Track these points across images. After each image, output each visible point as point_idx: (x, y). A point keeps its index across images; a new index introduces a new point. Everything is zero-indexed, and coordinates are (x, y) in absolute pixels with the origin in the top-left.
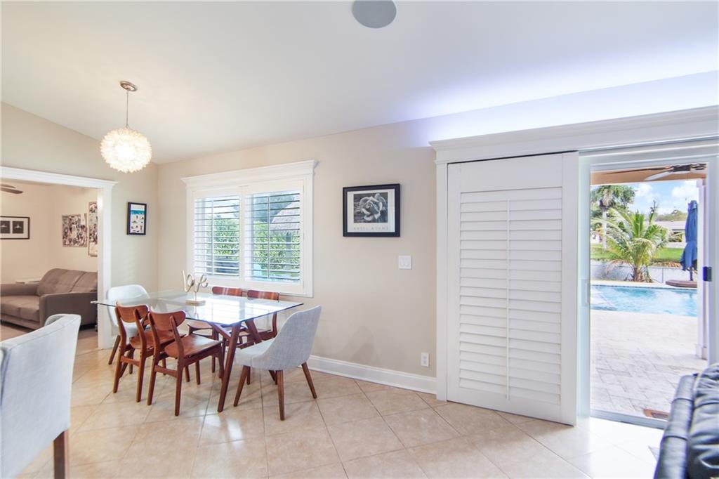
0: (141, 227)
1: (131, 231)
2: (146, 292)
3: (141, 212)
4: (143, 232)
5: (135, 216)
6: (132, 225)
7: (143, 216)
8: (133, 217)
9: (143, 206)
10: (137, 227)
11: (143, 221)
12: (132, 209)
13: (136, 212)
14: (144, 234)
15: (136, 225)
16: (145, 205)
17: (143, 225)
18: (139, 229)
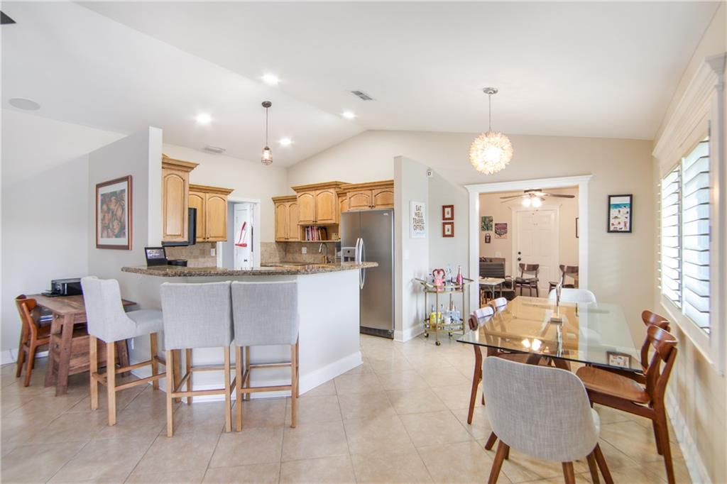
0: (625, 223)
1: (612, 229)
2: (595, 300)
3: (625, 206)
4: (628, 229)
5: (617, 210)
6: (612, 221)
7: (629, 210)
8: (614, 212)
9: (629, 198)
10: (619, 223)
11: (628, 215)
12: (612, 203)
13: (617, 206)
14: (630, 231)
15: (617, 221)
16: (631, 196)
17: (628, 220)
18: (622, 226)
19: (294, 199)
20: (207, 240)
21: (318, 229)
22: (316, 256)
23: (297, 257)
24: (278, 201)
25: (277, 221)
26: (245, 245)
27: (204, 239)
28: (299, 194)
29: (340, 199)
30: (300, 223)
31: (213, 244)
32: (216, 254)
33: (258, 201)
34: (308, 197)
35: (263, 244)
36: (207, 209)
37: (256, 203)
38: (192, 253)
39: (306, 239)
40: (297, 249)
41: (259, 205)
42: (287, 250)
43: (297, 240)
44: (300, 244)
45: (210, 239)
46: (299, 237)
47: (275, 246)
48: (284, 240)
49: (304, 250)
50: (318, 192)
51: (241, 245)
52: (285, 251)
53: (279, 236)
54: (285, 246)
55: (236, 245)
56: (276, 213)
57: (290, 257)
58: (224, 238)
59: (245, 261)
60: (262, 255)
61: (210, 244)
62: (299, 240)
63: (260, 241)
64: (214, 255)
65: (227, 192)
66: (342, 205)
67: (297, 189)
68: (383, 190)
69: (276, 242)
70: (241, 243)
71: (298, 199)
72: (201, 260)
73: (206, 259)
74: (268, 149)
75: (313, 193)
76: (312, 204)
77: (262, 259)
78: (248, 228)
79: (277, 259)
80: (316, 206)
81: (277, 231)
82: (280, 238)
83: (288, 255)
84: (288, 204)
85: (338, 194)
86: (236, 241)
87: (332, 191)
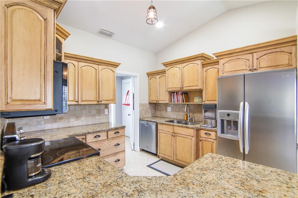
19: (163, 72)
20: (100, 103)
21: (182, 94)
22: (178, 114)
23: (164, 114)
24: (150, 75)
25: (150, 89)
26: (128, 105)
27: (98, 102)
28: (168, 68)
29: (205, 69)
30: (169, 90)
31: (107, 106)
32: (108, 112)
33: (138, 75)
34: (176, 70)
35: (141, 105)
36: (100, 79)
37: (136, 76)
38: (90, 112)
39: (173, 101)
40: (164, 108)
41: (138, 78)
42: (156, 108)
43: (165, 102)
44: (166, 105)
45: (103, 102)
46: (167, 100)
47: (149, 105)
48: (155, 102)
49: (169, 109)
50: (184, 65)
51: (126, 105)
52: (155, 109)
53: (151, 99)
54: (155, 106)
55: (123, 104)
56: (149, 84)
57: (158, 113)
58: (113, 101)
59: (129, 115)
60: (140, 112)
61: (104, 105)
62: (167, 102)
63: (139, 103)
64: (107, 113)
65: (116, 65)
66: (206, 74)
67: (166, 65)
68: (270, 51)
69: (149, 103)
70: (126, 103)
71: (167, 72)
72: (97, 117)
73: (101, 117)
74: (154, 8)
75: (180, 66)
76: (179, 75)
77: (140, 115)
78: (131, 94)
79: (150, 115)
80: (182, 76)
81: (150, 96)
82: (152, 101)
83: (156, 111)
84: (158, 77)
85: (203, 65)
86: (123, 103)
87: (199, 62)
